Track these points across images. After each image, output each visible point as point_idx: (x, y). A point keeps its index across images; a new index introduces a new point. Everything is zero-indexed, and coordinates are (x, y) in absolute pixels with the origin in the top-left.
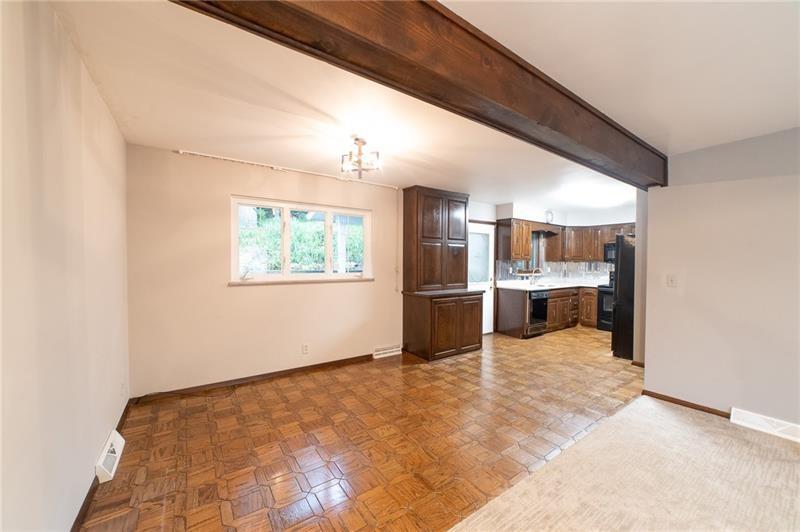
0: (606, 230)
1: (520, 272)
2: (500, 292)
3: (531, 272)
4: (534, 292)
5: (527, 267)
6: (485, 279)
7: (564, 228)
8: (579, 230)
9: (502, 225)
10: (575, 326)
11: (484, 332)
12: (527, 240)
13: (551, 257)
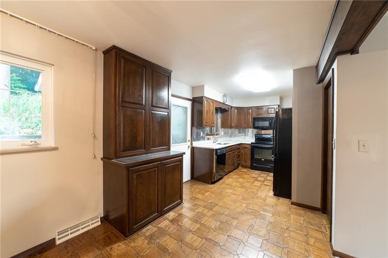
0: (253, 109)
1: (207, 135)
2: (195, 150)
3: (214, 135)
4: (219, 149)
5: (211, 132)
6: (185, 141)
7: (232, 107)
8: (239, 109)
9: (196, 102)
10: (238, 168)
11: (184, 180)
12: (213, 112)
13: (224, 125)
